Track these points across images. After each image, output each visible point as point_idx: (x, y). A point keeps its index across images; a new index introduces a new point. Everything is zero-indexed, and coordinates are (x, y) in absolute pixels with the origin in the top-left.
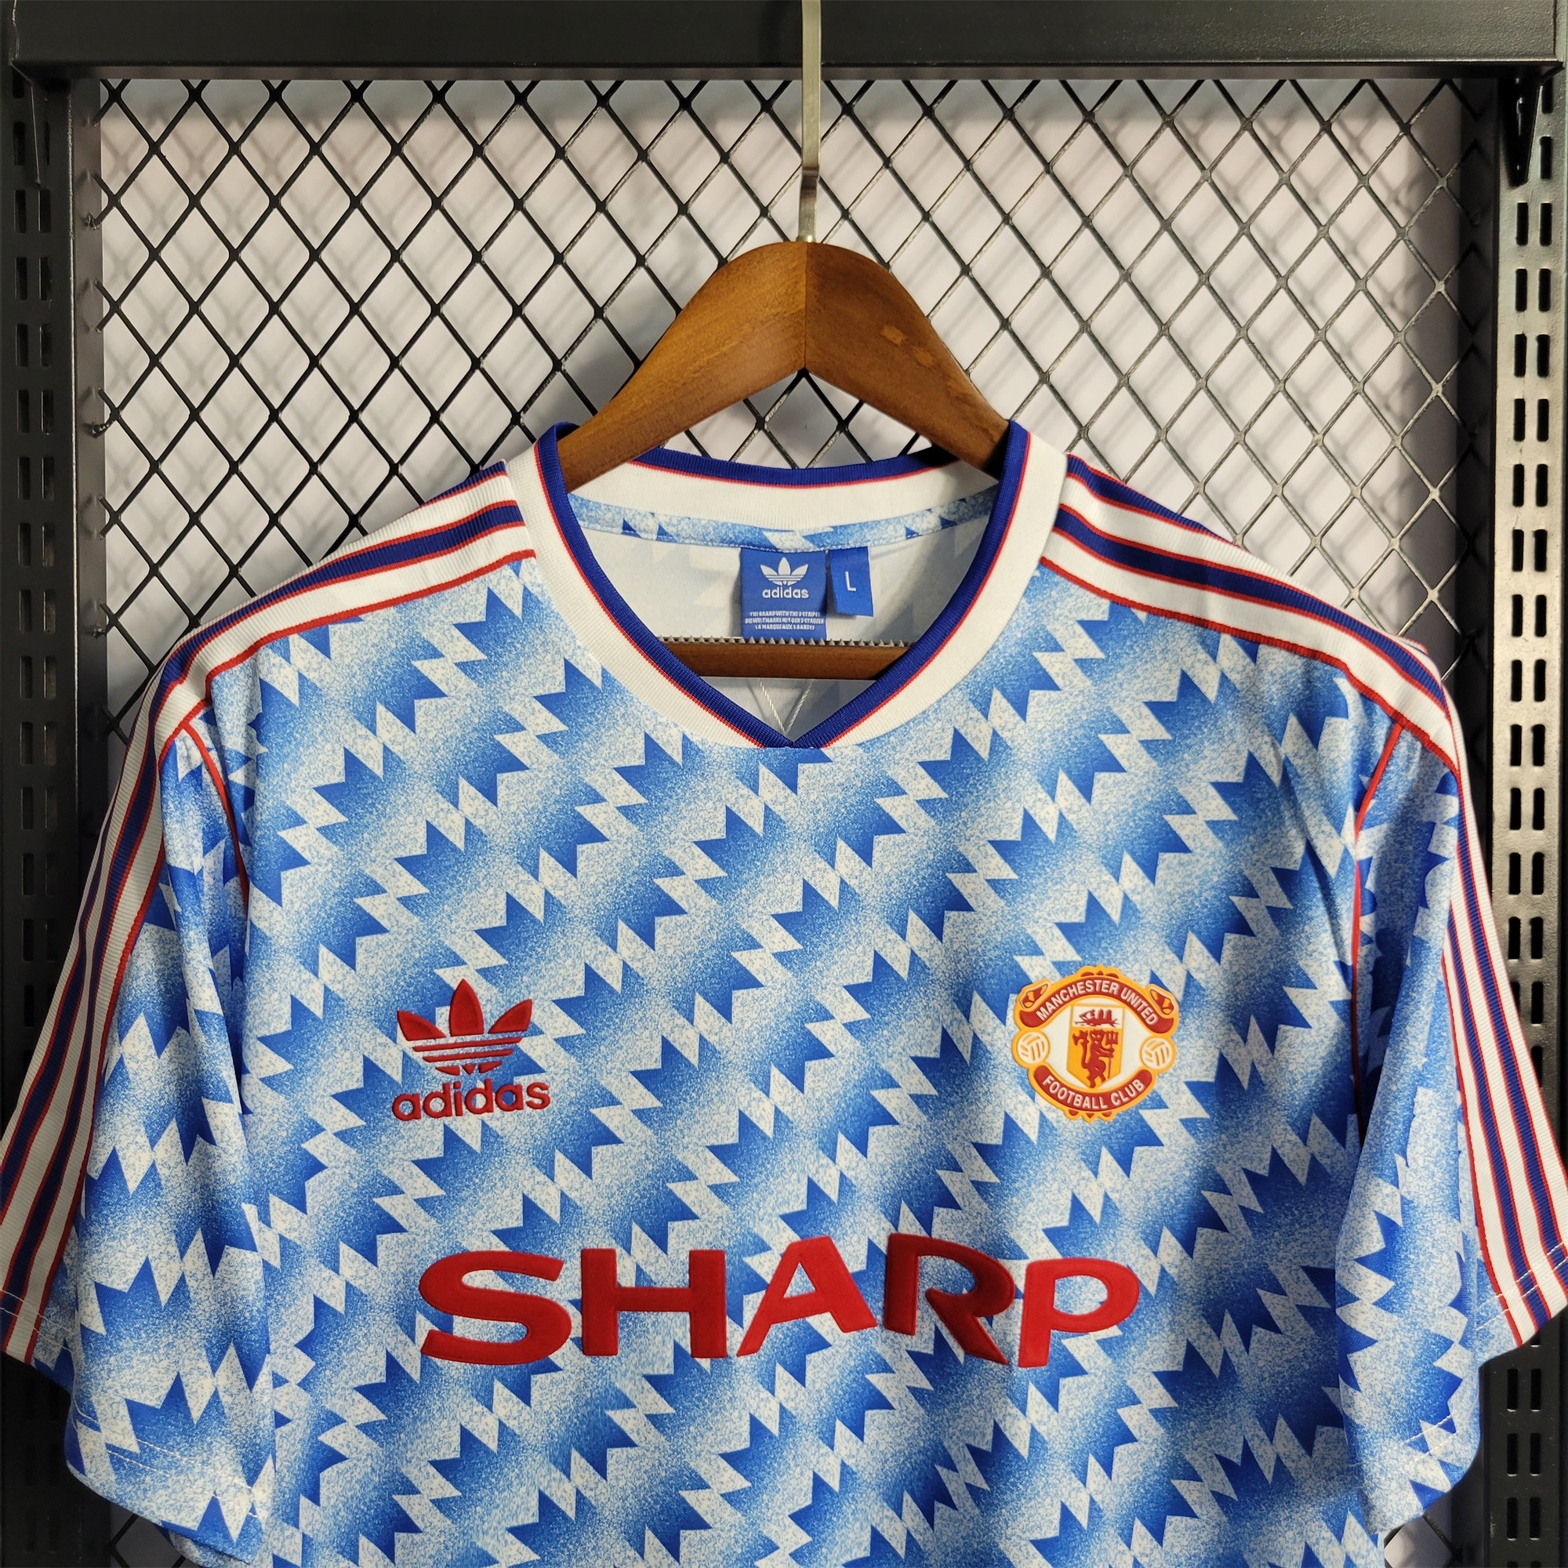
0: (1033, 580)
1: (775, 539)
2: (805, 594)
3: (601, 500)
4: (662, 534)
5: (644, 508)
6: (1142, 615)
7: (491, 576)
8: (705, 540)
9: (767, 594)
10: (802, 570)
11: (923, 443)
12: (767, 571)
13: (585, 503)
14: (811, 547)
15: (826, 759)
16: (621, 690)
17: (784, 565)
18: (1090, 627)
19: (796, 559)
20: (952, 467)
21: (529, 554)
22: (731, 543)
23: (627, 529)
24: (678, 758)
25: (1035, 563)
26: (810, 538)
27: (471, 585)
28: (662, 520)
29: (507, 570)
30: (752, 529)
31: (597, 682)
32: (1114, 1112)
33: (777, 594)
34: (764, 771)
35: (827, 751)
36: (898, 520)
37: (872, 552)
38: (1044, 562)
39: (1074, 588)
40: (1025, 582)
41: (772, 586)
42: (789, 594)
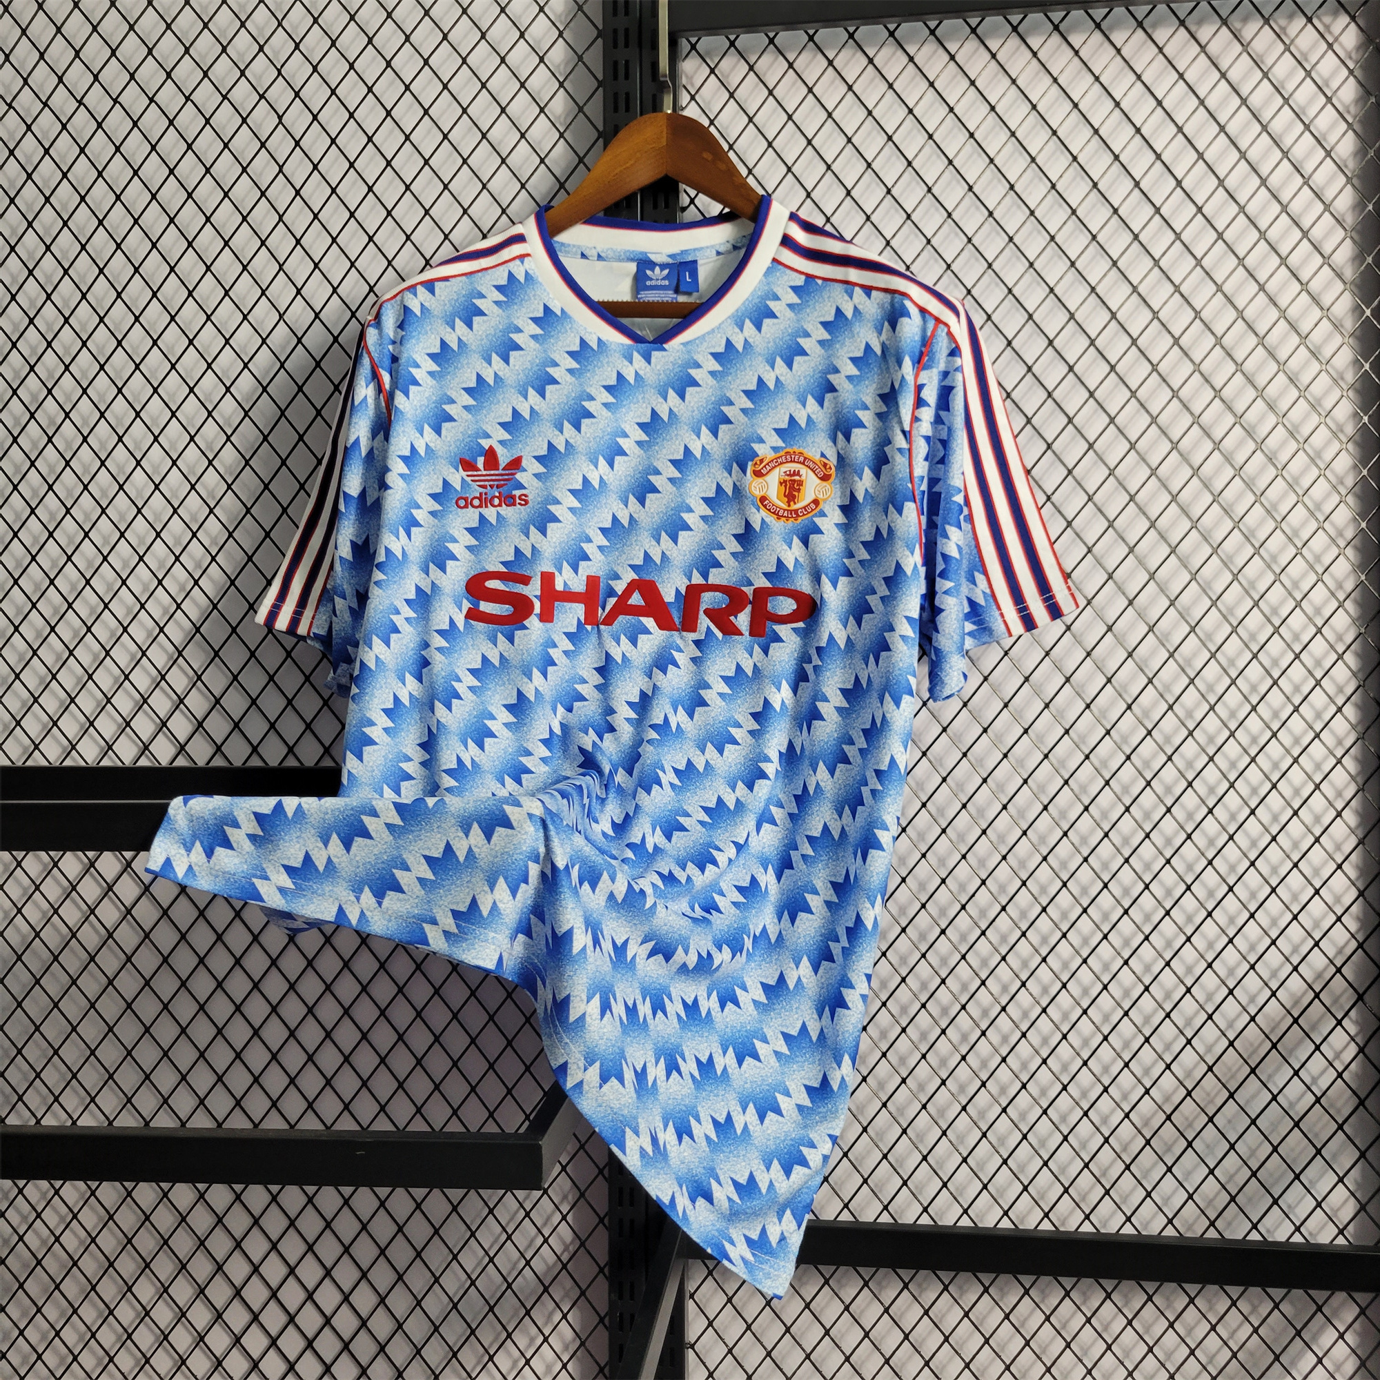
0: (768, 269)
1: (653, 257)
2: (667, 283)
3: (571, 243)
4: (600, 257)
5: (590, 245)
6: (820, 282)
7: (511, 265)
8: (620, 260)
9: (648, 283)
10: (666, 272)
11: (727, 210)
12: (649, 272)
13: (563, 244)
14: (670, 261)
15: (664, 350)
16: (570, 317)
17: (657, 269)
18: (795, 289)
19: (663, 266)
20: (739, 221)
21: (528, 255)
22: (632, 260)
23: (583, 256)
24: (595, 347)
25: (770, 260)
26: (670, 256)
27: (501, 268)
28: (599, 250)
29: (518, 262)
30: (641, 253)
31: (559, 313)
32: (800, 519)
33: (653, 283)
34: (635, 354)
35: (665, 346)
36: (712, 247)
37: (700, 262)
38: (774, 260)
39: (788, 271)
40: (764, 270)
41: (651, 279)
42: (659, 283)
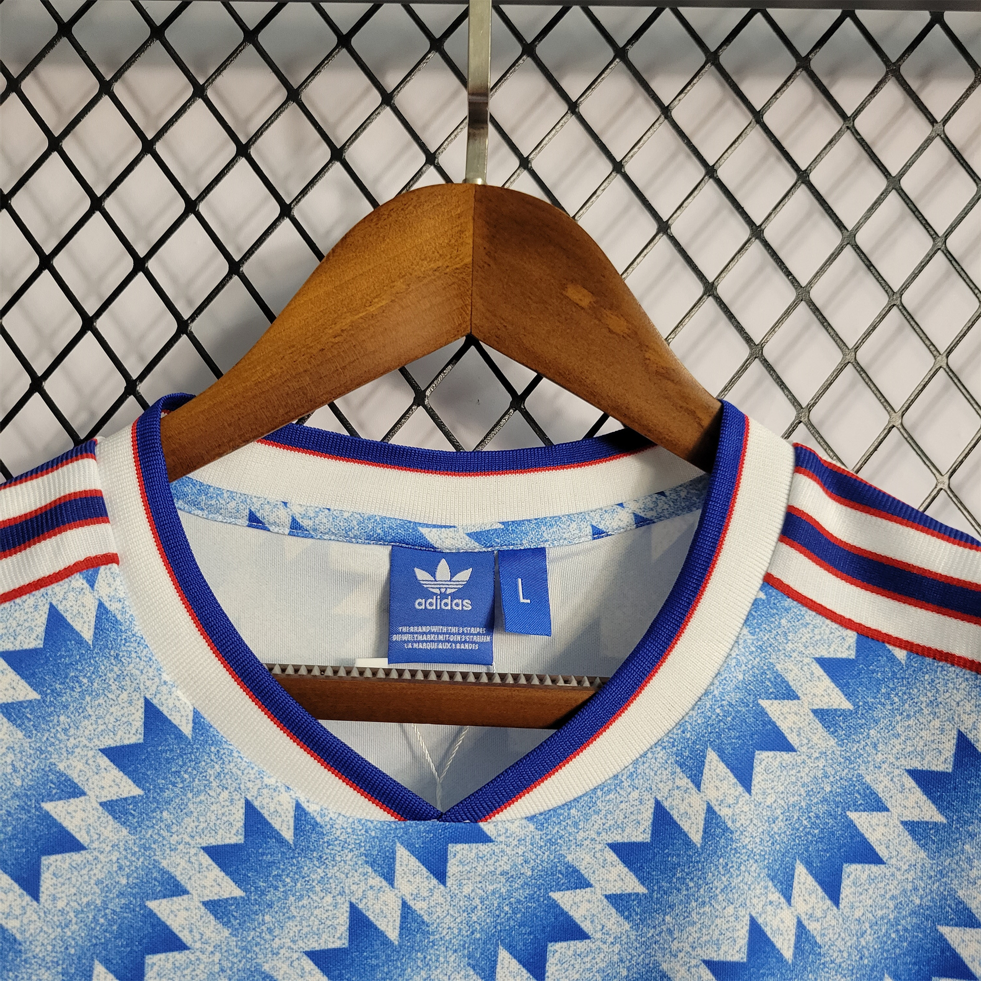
0: (756, 603)
1: (432, 537)
2: (467, 605)
3: (225, 487)
4: (296, 528)
5: (276, 497)
6: (900, 654)
7: (57, 589)
8: (347, 536)
9: (420, 604)
10: (464, 575)
11: (613, 426)
12: (421, 575)
13: (203, 489)
14: (475, 546)
15: (485, 839)
16: (217, 742)
17: (443, 569)
18: (832, 667)
19: (458, 560)
20: (648, 453)
21: (111, 559)
22: (380, 540)
23: (254, 521)
24: (288, 834)
25: (758, 581)
26: (476, 536)
27: (29, 600)
28: (296, 510)
29: (78, 581)
30: (405, 524)
31: (187, 729)
33: (432, 604)
34: (402, 854)
35: (486, 827)
36: (582, 516)
37: (551, 554)
38: (770, 581)
39: (810, 615)
40: (746, 607)
41: (427, 594)
42: (448, 605)
